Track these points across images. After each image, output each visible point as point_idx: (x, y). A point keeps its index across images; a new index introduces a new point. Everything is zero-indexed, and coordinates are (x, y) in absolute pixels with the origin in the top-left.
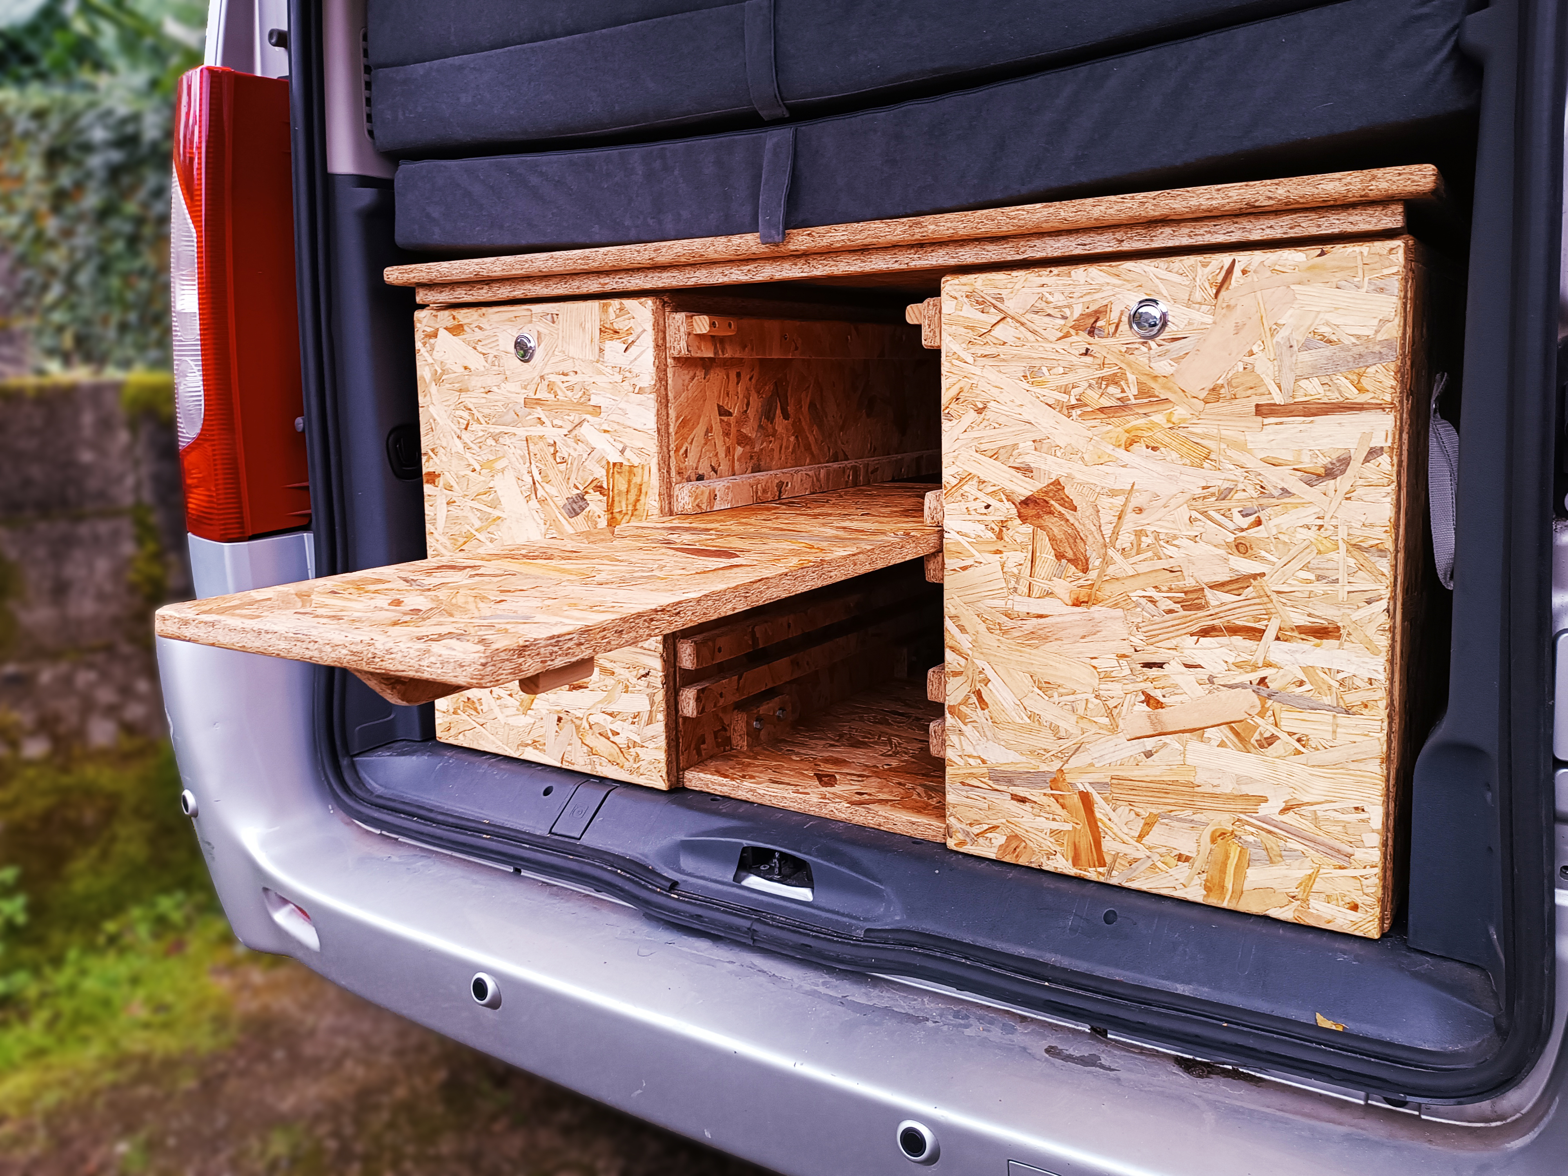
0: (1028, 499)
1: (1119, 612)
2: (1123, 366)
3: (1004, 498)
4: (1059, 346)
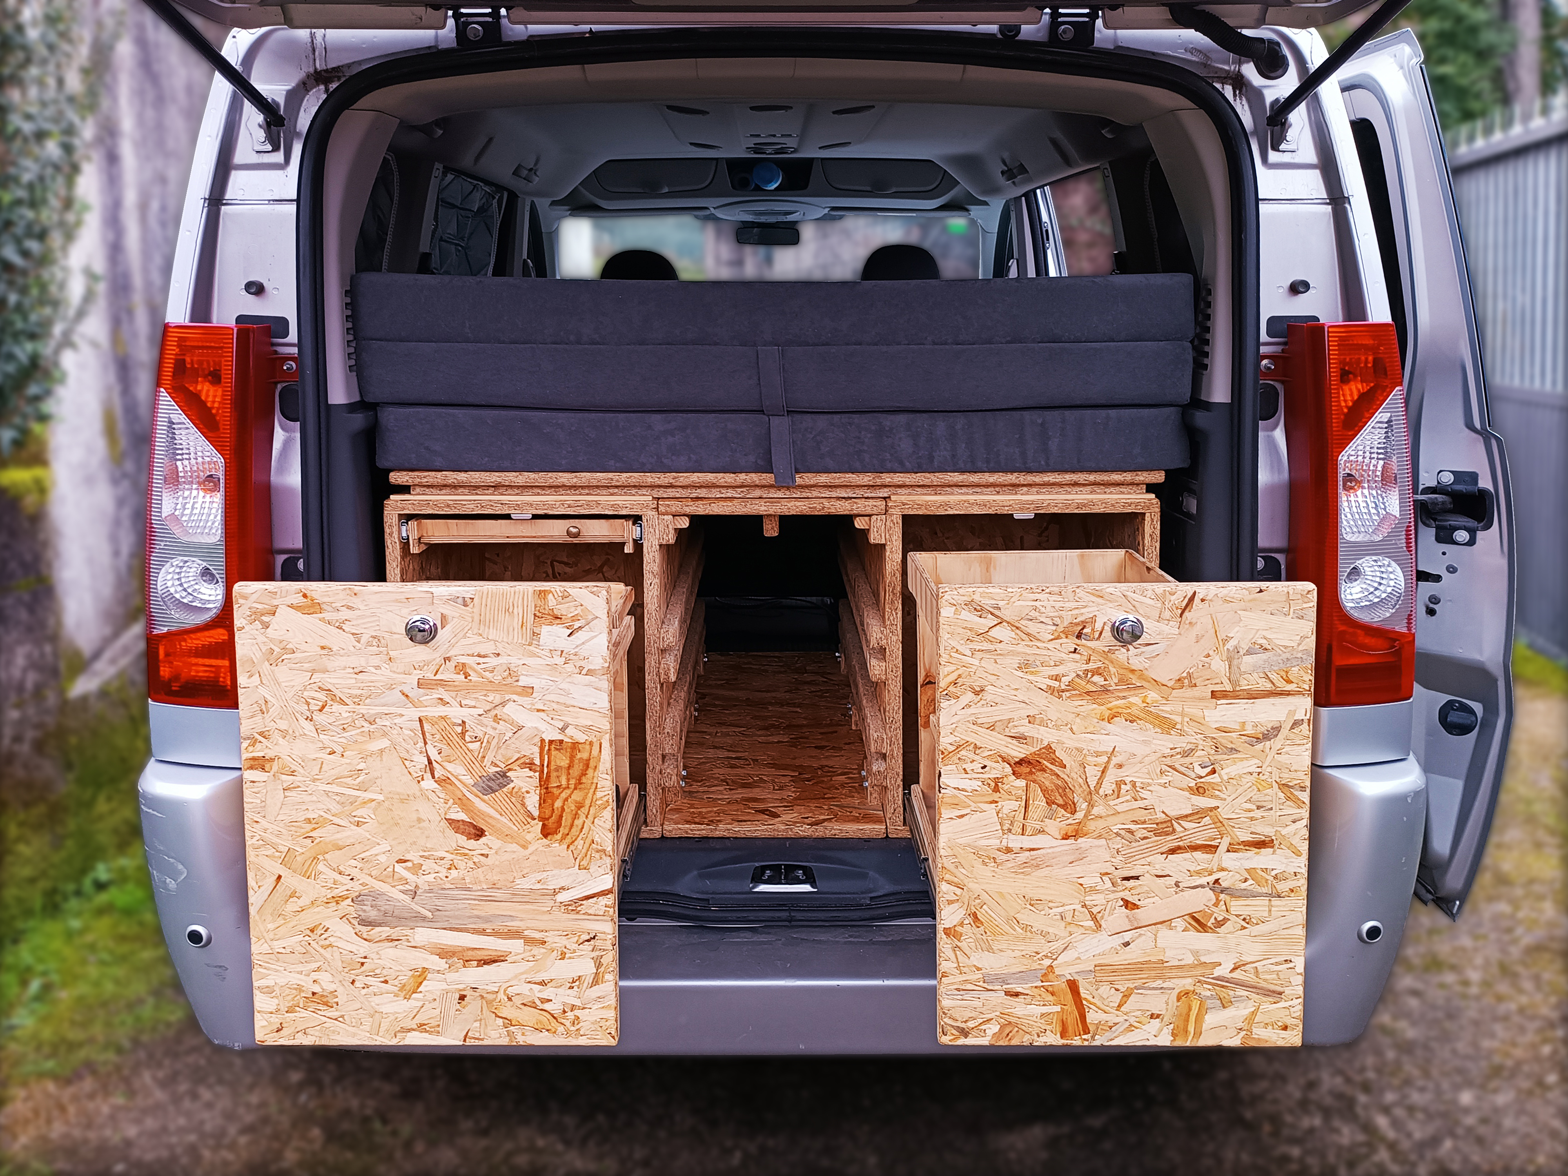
0: (1022, 760)
1: (1103, 842)
2: (1106, 662)
3: (1000, 759)
4: (1050, 645)
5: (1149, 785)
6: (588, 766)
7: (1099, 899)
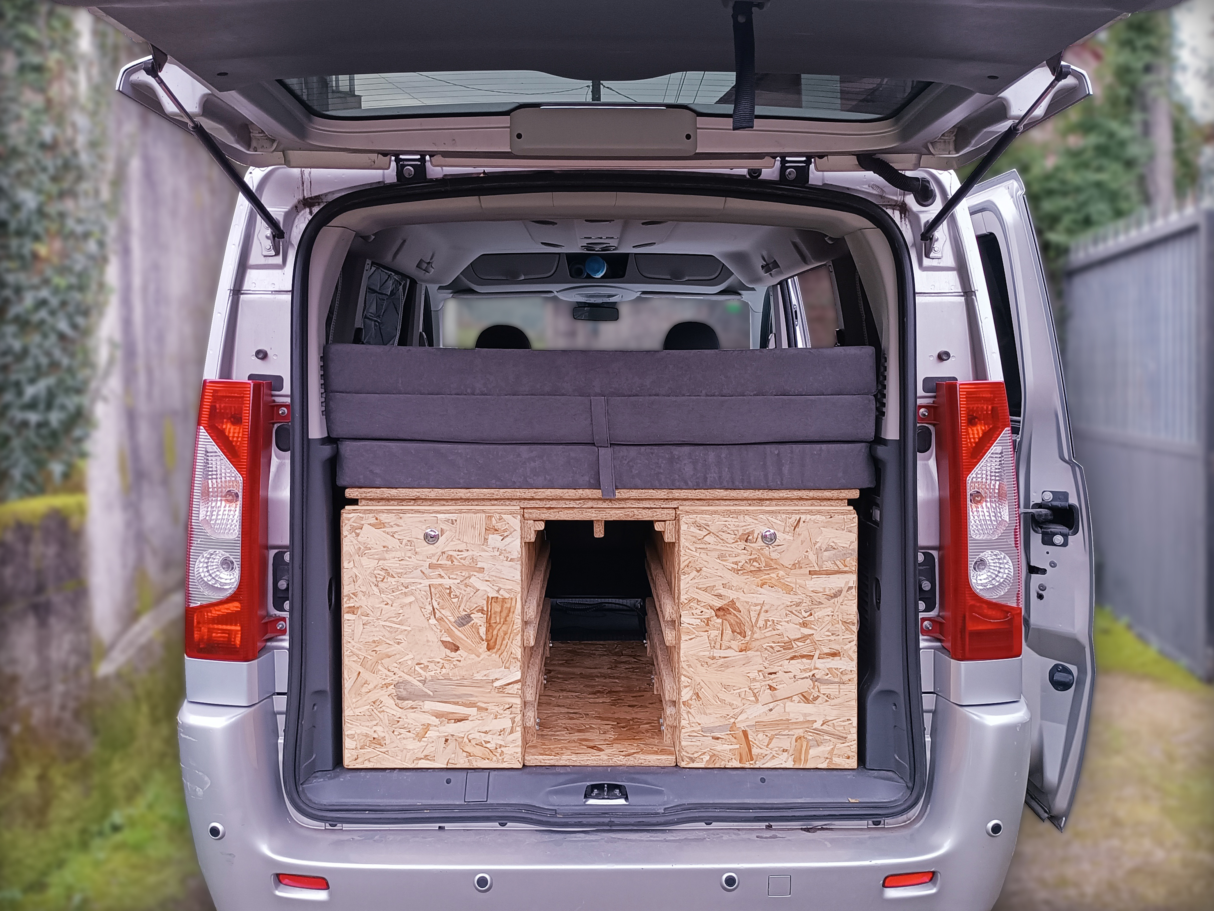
0: (720, 608)
1: (759, 653)
2: (759, 555)
3: (709, 608)
4: (733, 546)
5: (781, 622)
6: (510, 611)
7: (757, 685)
